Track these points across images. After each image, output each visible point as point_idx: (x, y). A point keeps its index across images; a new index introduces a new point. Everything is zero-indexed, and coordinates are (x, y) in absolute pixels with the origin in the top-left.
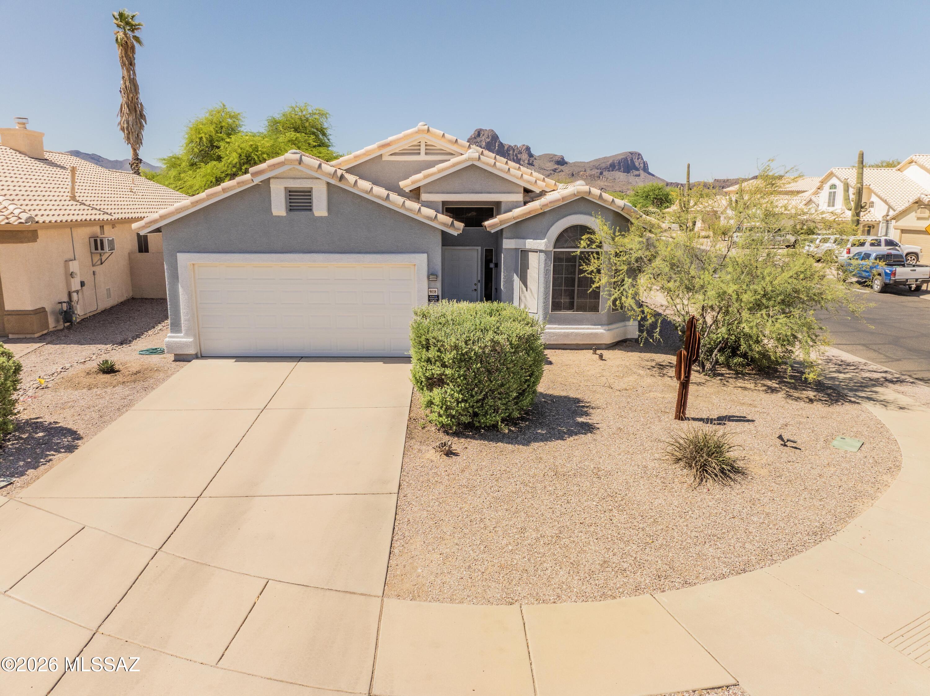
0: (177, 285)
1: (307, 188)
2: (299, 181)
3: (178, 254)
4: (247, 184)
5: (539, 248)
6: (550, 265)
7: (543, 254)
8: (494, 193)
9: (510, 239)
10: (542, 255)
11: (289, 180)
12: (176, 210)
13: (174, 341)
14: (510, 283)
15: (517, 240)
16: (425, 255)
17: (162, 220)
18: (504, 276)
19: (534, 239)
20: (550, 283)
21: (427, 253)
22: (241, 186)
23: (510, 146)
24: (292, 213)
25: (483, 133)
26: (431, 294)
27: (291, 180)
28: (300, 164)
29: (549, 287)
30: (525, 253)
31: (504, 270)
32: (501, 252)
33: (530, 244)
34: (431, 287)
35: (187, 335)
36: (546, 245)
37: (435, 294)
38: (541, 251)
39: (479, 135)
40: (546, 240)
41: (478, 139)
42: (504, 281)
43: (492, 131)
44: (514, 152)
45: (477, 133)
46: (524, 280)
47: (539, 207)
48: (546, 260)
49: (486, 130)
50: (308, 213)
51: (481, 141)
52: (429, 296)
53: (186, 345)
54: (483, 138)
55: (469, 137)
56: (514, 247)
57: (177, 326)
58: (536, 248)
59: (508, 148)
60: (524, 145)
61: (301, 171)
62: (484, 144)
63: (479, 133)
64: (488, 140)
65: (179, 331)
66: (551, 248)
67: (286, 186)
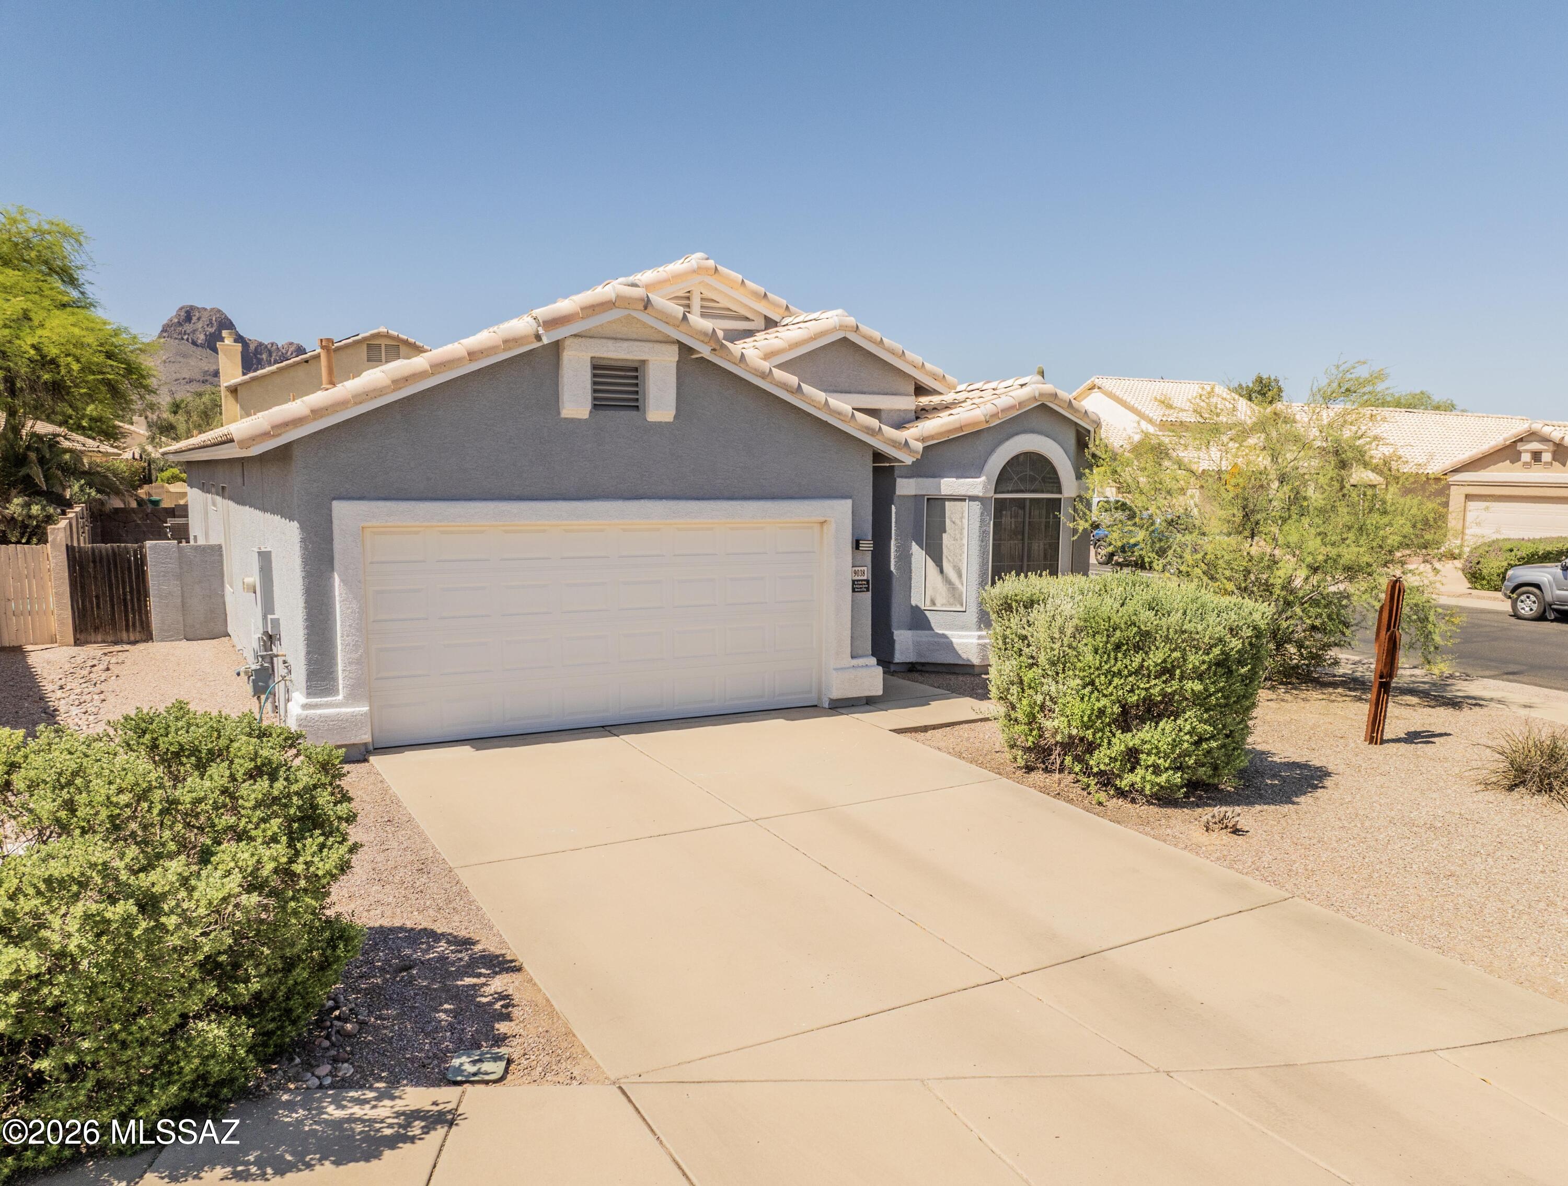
0: (331, 578)
1: (633, 361)
2: (626, 344)
3: (335, 504)
4: (522, 345)
5: (970, 493)
6: (989, 523)
7: (977, 503)
8: (870, 393)
9: (906, 477)
10: (976, 506)
11: (604, 341)
12: (354, 397)
13: (320, 716)
14: (905, 558)
15: (920, 480)
16: (849, 502)
17: (314, 419)
18: (897, 547)
19: (958, 477)
20: (988, 555)
21: (850, 497)
22: (510, 349)
23: (261, 344)
24: (602, 413)
25: (197, 314)
26: (856, 578)
27: (610, 343)
28: (646, 308)
29: (988, 562)
30: (936, 503)
31: (897, 535)
32: (892, 503)
33: (949, 485)
34: (857, 563)
35: (353, 697)
36: (985, 487)
37: (862, 578)
38: (973, 498)
39: (188, 318)
40: (983, 478)
41: (188, 327)
42: (896, 557)
43: (219, 311)
44: (270, 355)
45: (183, 314)
46: (935, 553)
47: (983, 418)
48: (982, 514)
49: (205, 309)
50: (634, 413)
51: (194, 331)
52: (853, 581)
53: (353, 722)
54: (200, 325)
55: (165, 322)
56: (913, 493)
57: (324, 679)
58: (963, 493)
59: (256, 349)
60: (291, 344)
61: (644, 325)
62: (202, 337)
63: (188, 314)
64: (212, 330)
65: (331, 690)
66: (991, 494)
67: (593, 355)
